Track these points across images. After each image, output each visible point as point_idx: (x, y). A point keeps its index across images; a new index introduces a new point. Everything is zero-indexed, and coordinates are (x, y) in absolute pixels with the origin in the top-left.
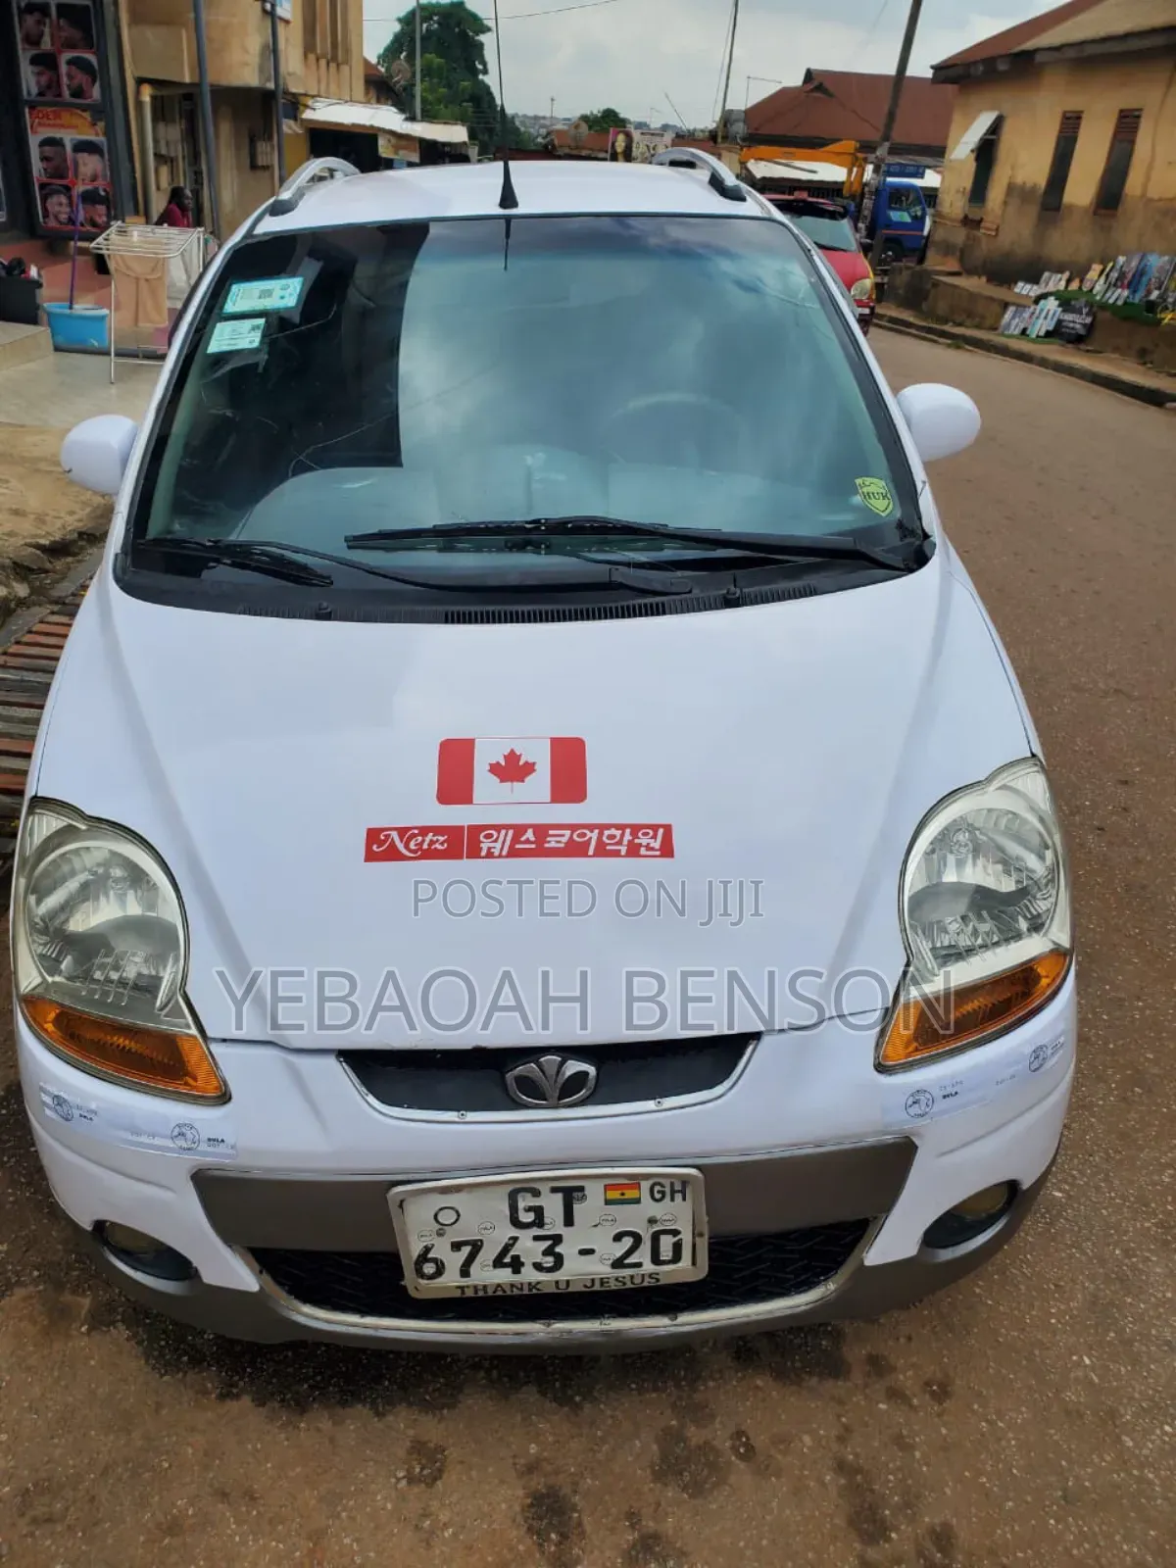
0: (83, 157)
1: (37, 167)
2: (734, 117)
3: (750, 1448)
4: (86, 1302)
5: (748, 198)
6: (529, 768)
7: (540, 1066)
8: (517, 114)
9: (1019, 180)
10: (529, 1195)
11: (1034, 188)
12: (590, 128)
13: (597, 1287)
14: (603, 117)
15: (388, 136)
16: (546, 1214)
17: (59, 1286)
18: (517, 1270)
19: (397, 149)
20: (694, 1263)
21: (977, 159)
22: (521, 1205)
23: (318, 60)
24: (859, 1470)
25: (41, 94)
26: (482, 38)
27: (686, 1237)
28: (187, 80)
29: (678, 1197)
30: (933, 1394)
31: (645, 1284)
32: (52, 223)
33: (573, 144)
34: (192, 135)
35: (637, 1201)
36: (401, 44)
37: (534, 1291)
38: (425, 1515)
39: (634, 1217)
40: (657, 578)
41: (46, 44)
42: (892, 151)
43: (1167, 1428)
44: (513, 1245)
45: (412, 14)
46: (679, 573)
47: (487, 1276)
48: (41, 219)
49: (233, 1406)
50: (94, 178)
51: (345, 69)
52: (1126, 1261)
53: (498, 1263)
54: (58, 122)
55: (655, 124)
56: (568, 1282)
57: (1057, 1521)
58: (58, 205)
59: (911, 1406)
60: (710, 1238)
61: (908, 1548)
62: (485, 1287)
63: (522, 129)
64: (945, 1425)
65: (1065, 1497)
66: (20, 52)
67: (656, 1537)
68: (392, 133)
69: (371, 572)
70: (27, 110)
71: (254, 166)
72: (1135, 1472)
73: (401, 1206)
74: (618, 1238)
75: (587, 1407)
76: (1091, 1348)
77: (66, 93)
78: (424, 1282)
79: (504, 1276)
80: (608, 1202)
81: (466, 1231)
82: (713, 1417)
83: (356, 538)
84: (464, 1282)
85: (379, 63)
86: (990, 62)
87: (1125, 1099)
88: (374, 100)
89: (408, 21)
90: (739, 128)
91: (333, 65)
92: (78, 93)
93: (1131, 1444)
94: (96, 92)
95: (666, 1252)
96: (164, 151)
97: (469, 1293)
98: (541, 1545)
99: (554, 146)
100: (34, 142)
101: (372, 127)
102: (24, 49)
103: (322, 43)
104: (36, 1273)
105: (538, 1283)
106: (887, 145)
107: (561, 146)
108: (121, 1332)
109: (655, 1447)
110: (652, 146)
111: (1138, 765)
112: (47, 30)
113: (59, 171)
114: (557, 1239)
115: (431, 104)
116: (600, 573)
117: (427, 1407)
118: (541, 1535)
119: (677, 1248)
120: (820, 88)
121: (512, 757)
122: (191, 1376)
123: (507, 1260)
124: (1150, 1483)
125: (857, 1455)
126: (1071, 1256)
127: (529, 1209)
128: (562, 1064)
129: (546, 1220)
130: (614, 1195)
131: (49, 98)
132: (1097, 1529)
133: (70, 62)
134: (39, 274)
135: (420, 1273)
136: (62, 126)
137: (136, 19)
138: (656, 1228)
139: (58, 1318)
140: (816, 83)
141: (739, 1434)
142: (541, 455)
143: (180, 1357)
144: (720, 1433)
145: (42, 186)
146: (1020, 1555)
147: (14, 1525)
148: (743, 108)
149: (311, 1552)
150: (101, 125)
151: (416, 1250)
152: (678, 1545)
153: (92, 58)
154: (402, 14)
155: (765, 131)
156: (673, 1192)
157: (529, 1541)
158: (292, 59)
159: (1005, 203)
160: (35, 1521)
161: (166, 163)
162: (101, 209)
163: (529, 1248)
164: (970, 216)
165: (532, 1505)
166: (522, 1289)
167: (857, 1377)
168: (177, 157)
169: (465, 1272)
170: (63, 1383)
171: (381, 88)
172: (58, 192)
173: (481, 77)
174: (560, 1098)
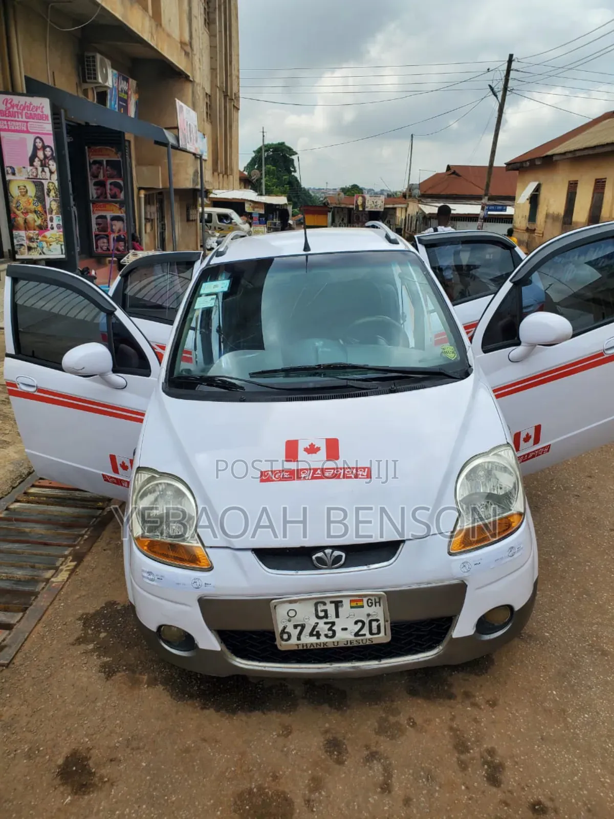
0: (115, 222)
1: (94, 227)
2: (414, 186)
3: (414, 723)
4: (145, 677)
5: (400, 242)
6: (318, 449)
7: (324, 553)
8: (310, 188)
9: (551, 212)
10: (322, 605)
11: (558, 215)
12: (345, 194)
13: (349, 645)
14: (352, 188)
15: (250, 203)
16: (329, 613)
17: (134, 672)
18: (318, 638)
19: (254, 208)
20: (385, 634)
21: (530, 203)
22: (319, 609)
23: (218, 175)
24: (457, 730)
25: (98, 197)
26: (293, 157)
27: (382, 622)
28: (161, 187)
29: (378, 604)
30: (490, 705)
31: (368, 643)
32: (100, 250)
33: (338, 202)
34: (161, 210)
35: (362, 607)
36: (256, 161)
37: (325, 647)
38: (285, 747)
39: (361, 614)
40: (364, 385)
41: (101, 177)
42: (489, 199)
43: (586, 716)
44: (317, 626)
45: (260, 149)
46: (374, 382)
47: (308, 640)
48: (95, 249)
49: (207, 712)
50: (120, 231)
51: (231, 177)
52: (574, 658)
53: (311, 634)
54: (104, 209)
55: (377, 190)
56: (338, 642)
57: (538, 746)
58: (103, 243)
59: (481, 709)
60: (391, 624)
61: (477, 755)
62: (306, 645)
63: (313, 195)
64: (494, 715)
65: (542, 739)
66: (89, 181)
67: (376, 753)
68: (251, 201)
69: (259, 385)
70: (91, 205)
71: (188, 220)
72: (572, 731)
73: (275, 608)
74: (356, 623)
75: (348, 711)
76: (557, 688)
77: (109, 196)
78: (284, 643)
79: (313, 640)
80: (352, 607)
81: (299, 620)
82: (399, 713)
83: (254, 373)
84: (299, 642)
85: (244, 170)
86: (532, 161)
87: (578, 599)
88: (243, 187)
89: (259, 151)
90: (417, 192)
91: (225, 176)
92: (114, 196)
93: (571, 721)
94: (122, 196)
95: (375, 630)
96: (149, 217)
97: (301, 648)
98: (330, 756)
99: (328, 204)
100: (94, 217)
101: (242, 199)
102: (91, 179)
103: (221, 168)
104: (124, 668)
105: (327, 643)
106: (487, 198)
107: (331, 203)
108: (160, 688)
109: (376, 724)
110: (375, 201)
111: (597, 469)
112: (102, 171)
113: (104, 229)
114: (333, 624)
115: (269, 186)
116: (344, 383)
117: (284, 712)
118: (331, 753)
119: (379, 627)
120: (454, 173)
121: (312, 446)
122: (189, 702)
123: (315, 633)
124: (577, 734)
125: (458, 725)
126: (550, 656)
127: (322, 611)
128: (332, 552)
129: (329, 615)
130: (354, 604)
131: (101, 199)
132: (554, 749)
133: (111, 184)
134: (95, 273)
135: (282, 639)
136: (107, 210)
137: (140, 163)
138: (371, 618)
139: (135, 683)
140: (452, 171)
141: (410, 719)
142: (321, 343)
143: (184, 696)
144: (402, 719)
145: (96, 236)
146: (522, 758)
147: (125, 750)
148: (418, 183)
149: (240, 759)
150: (124, 209)
151: (280, 628)
152: (385, 755)
153: (121, 182)
154: (255, 149)
155: (429, 192)
156: (376, 603)
157: (325, 754)
158: (208, 175)
159: (545, 222)
160: (133, 749)
161: (149, 221)
162: (122, 243)
163: (323, 628)
164: (530, 228)
165: (327, 743)
166: (320, 645)
167: (459, 699)
168: (154, 219)
169: (299, 639)
170: (139, 704)
171: (246, 182)
172: (103, 238)
173: (293, 174)
174: (333, 564)
